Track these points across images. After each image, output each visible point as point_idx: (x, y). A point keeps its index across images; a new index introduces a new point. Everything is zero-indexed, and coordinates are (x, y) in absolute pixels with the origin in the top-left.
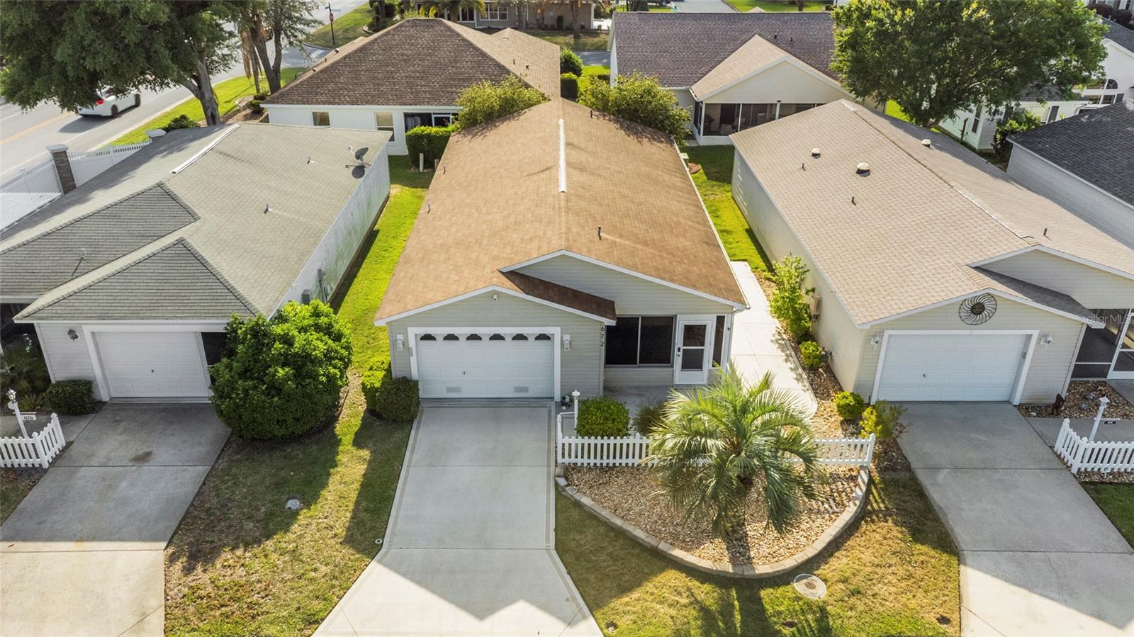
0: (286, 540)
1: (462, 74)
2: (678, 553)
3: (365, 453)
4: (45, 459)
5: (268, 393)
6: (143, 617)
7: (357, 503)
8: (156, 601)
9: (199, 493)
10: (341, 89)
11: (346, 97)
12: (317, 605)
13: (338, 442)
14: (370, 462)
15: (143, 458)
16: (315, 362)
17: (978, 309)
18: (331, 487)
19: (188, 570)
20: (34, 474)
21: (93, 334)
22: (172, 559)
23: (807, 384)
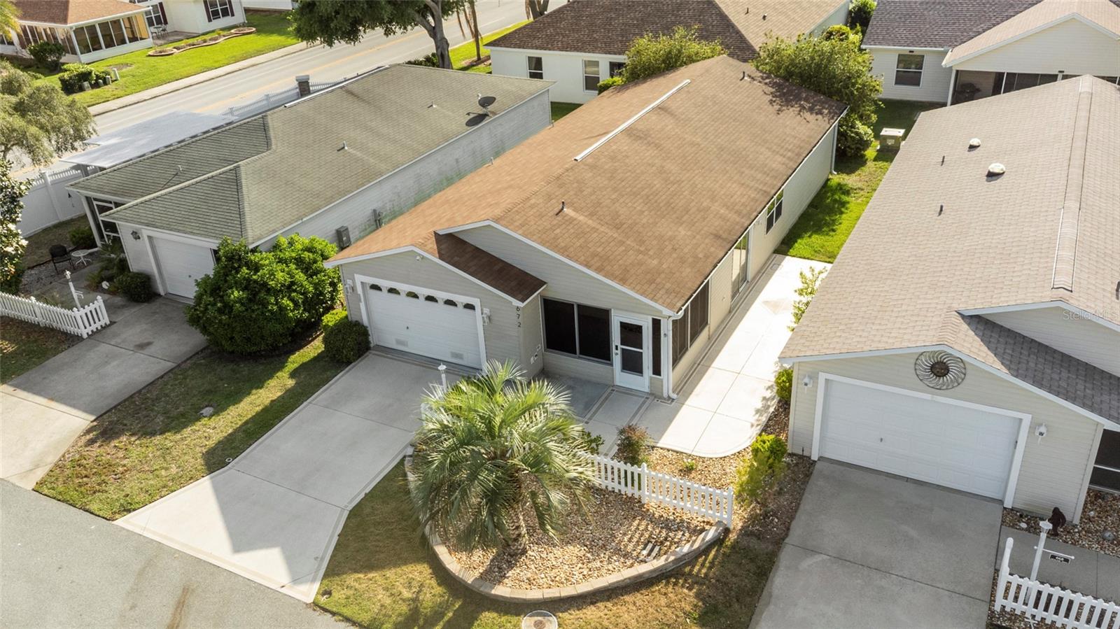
0: (169, 439)
3: (291, 383)
4: (84, 333)
5: (220, 311)
6: (37, 466)
7: (246, 423)
8: (52, 459)
9: (152, 383)
10: (558, 34)
11: (559, 43)
12: (143, 497)
13: (281, 367)
14: (288, 391)
15: (142, 346)
17: (939, 369)
18: (242, 405)
19: (91, 442)
20: (70, 339)
21: (150, 238)
22: (88, 431)
23: (764, 419)
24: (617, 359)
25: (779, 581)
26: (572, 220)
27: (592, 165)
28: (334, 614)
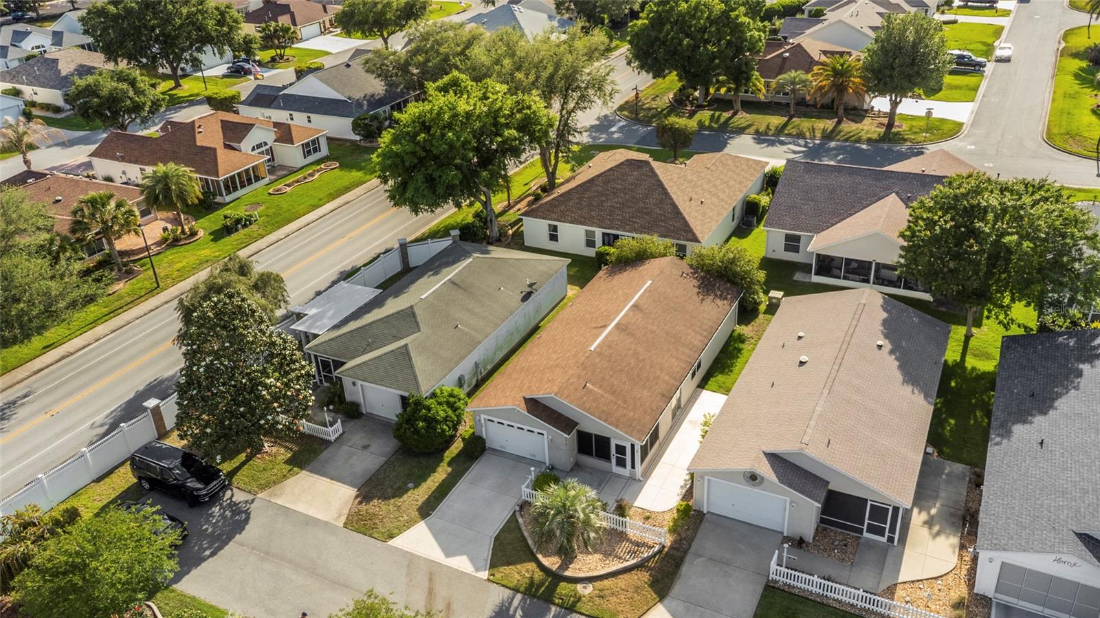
0: (398, 501)
1: (647, 208)
2: (540, 556)
3: (449, 469)
4: (333, 438)
5: (413, 433)
6: (340, 515)
7: (433, 492)
8: (346, 511)
9: (379, 470)
10: (568, 210)
12: (396, 531)
13: (442, 460)
14: (449, 474)
15: (365, 447)
16: (437, 422)
17: (753, 478)
18: (428, 482)
19: (360, 503)
20: (326, 443)
21: (362, 385)
22: (357, 497)
23: (684, 491)
24: (614, 461)
25: (685, 569)
26: (591, 391)
27: (599, 353)
28: (497, 584)
